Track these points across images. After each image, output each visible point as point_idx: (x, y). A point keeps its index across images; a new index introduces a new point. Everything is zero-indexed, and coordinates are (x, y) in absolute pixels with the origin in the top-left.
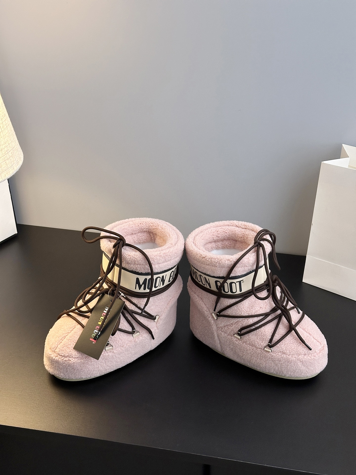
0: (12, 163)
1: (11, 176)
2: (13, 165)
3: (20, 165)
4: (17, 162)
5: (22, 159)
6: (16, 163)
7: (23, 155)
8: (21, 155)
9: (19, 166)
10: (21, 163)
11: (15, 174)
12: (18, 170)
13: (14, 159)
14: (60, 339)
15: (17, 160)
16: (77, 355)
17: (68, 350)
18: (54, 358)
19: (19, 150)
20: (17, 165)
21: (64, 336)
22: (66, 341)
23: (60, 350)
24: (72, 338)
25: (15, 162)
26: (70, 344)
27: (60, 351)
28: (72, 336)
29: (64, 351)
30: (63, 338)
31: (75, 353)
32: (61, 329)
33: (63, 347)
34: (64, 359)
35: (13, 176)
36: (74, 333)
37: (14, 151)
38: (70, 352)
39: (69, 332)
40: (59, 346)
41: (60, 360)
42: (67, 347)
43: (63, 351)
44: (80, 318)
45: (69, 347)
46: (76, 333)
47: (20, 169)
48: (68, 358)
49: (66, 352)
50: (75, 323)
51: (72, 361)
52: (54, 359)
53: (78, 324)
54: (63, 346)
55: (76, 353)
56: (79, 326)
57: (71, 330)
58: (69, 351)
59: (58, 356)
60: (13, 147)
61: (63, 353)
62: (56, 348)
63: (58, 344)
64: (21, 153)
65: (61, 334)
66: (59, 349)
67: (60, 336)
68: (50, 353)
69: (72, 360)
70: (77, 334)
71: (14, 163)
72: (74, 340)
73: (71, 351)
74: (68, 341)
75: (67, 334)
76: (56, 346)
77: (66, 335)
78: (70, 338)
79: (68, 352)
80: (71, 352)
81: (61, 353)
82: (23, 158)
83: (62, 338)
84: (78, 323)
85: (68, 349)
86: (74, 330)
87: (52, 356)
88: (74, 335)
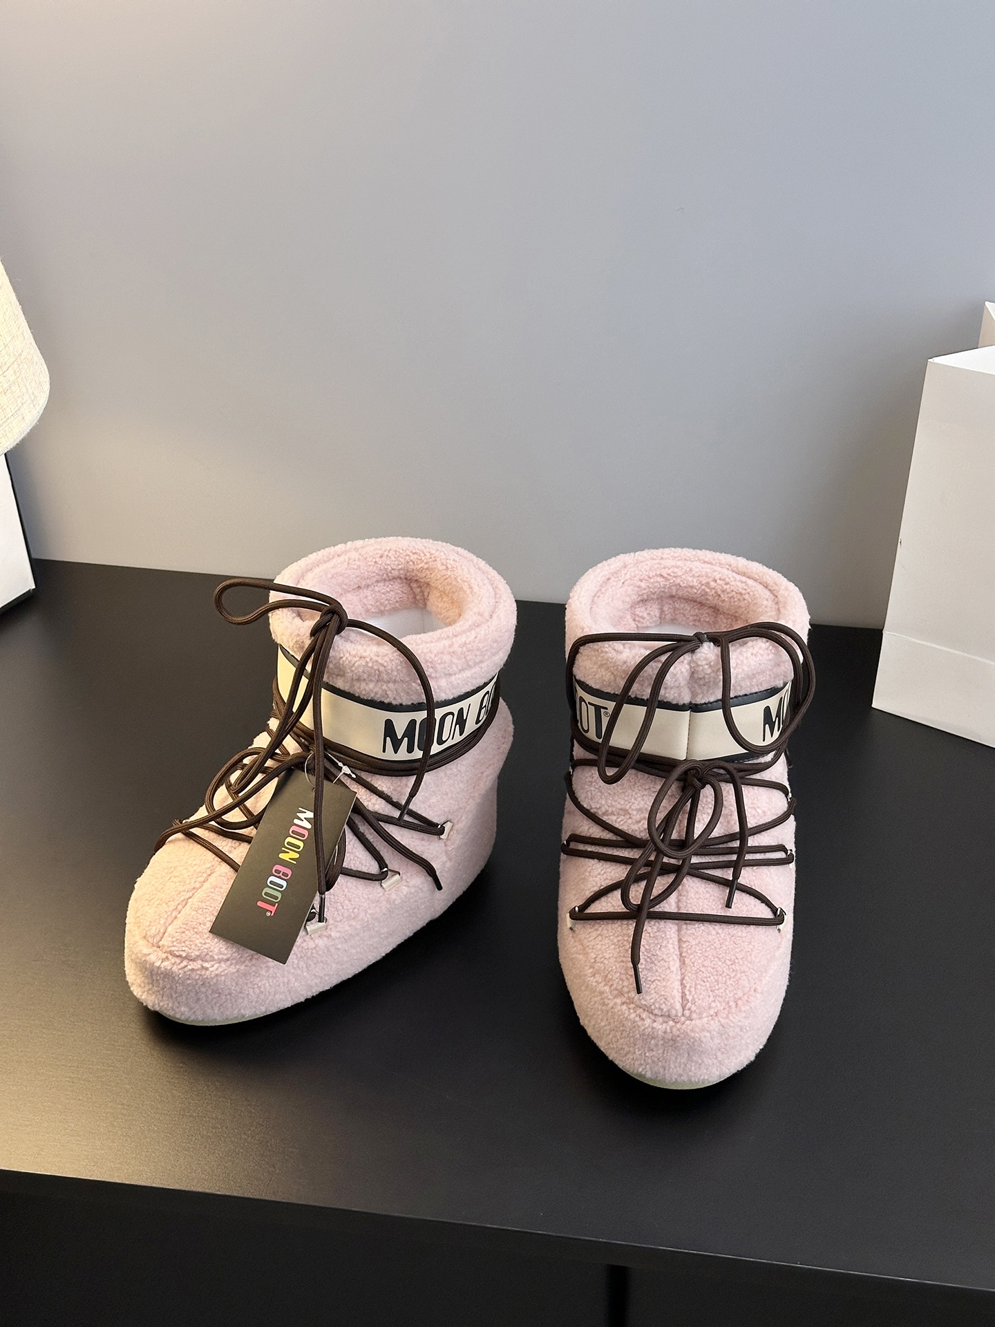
0: (19, 402)
1: (18, 441)
2: (22, 410)
3: (40, 405)
4: (33, 397)
5: (47, 387)
6: (29, 401)
7: (47, 372)
8: (41, 375)
9: (38, 409)
10: (43, 399)
11: (28, 434)
12: (35, 421)
13: (24, 390)
14: (171, 909)
15: (31, 393)
16: (226, 952)
17: (198, 939)
18: (157, 964)
19: (36, 359)
20: (32, 406)
21: (182, 898)
22: (190, 915)
23: (173, 942)
24: (208, 903)
25: (25, 400)
26: (201, 922)
27: (175, 943)
28: (208, 899)
29: (187, 943)
30: (179, 904)
31: (218, 947)
32: (172, 879)
33: (184, 932)
34: (186, 966)
35: (23, 441)
36: (212, 890)
37: (20, 367)
38: (205, 944)
39: (197, 885)
40: (170, 929)
41: (175, 968)
42: (196, 930)
43: (184, 942)
44: (224, 843)
45: (200, 930)
46: (217, 889)
47: (42, 419)
48: (200, 962)
49: (193, 946)
50: (212, 860)
51: (211, 969)
52: (159, 968)
53: (220, 862)
54: (181, 928)
55: (221, 946)
56: (225, 868)
57: (202, 879)
58: (201, 943)
59: (170, 957)
60: (17, 355)
61: (184, 949)
62: (161, 935)
63: (167, 924)
64: (42, 369)
65: (174, 893)
66: (170, 939)
67: (171, 900)
68: (145, 951)
69: (213, 966)
70: (222, 890)
71: (23, 402)
72: (213, 908)
73: (208, 941)
74: (195, 912)
75: (190, 894)
76: (162, 931)
77: (187, 897)
78: (200, 904)
79: (200, 945)
80: (207, 946)
81: (177, 949)
82: (48, 383)
83: (176, 904)
84: (220, 860)
85: (198, 936)
86: (211, 879)
87: (152, 958)
88: (213, 895)
